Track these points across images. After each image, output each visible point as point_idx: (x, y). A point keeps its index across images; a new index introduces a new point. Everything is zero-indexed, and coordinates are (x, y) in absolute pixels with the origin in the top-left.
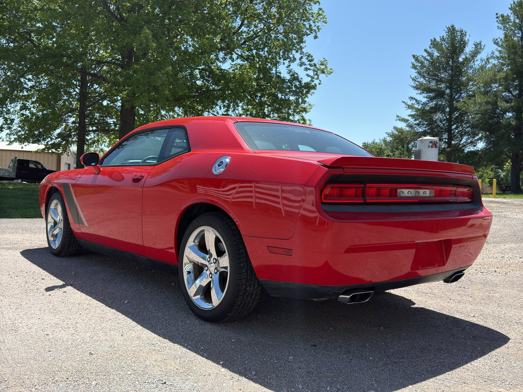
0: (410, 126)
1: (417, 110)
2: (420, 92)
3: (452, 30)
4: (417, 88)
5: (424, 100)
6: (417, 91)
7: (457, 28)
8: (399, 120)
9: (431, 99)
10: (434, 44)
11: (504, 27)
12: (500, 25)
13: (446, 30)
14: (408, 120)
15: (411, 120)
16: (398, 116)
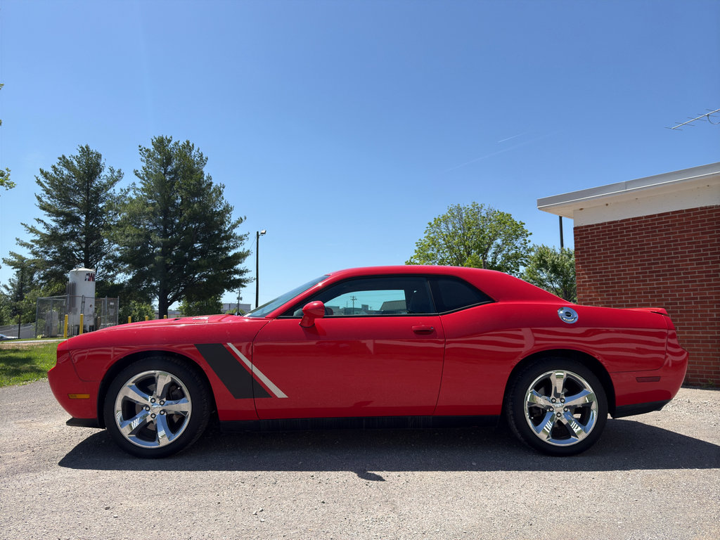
0: (35, 253)
1: (43, 235)
2: (47, 213)
3: (86, 151)
4: (43, 208)
5: (54, 224)
6: (44, 212)
7: (92, 149)
8: (21, 245)
9: (64, 224)
10: (66, 163)
11: (147, 160)
12: (143, 158)
13: (80, 149)
14: (32, 246)
15: (37, 247)
16: (18, 240)
